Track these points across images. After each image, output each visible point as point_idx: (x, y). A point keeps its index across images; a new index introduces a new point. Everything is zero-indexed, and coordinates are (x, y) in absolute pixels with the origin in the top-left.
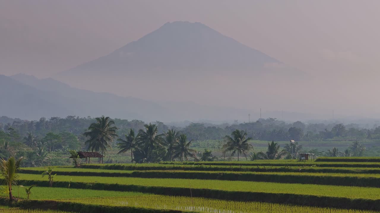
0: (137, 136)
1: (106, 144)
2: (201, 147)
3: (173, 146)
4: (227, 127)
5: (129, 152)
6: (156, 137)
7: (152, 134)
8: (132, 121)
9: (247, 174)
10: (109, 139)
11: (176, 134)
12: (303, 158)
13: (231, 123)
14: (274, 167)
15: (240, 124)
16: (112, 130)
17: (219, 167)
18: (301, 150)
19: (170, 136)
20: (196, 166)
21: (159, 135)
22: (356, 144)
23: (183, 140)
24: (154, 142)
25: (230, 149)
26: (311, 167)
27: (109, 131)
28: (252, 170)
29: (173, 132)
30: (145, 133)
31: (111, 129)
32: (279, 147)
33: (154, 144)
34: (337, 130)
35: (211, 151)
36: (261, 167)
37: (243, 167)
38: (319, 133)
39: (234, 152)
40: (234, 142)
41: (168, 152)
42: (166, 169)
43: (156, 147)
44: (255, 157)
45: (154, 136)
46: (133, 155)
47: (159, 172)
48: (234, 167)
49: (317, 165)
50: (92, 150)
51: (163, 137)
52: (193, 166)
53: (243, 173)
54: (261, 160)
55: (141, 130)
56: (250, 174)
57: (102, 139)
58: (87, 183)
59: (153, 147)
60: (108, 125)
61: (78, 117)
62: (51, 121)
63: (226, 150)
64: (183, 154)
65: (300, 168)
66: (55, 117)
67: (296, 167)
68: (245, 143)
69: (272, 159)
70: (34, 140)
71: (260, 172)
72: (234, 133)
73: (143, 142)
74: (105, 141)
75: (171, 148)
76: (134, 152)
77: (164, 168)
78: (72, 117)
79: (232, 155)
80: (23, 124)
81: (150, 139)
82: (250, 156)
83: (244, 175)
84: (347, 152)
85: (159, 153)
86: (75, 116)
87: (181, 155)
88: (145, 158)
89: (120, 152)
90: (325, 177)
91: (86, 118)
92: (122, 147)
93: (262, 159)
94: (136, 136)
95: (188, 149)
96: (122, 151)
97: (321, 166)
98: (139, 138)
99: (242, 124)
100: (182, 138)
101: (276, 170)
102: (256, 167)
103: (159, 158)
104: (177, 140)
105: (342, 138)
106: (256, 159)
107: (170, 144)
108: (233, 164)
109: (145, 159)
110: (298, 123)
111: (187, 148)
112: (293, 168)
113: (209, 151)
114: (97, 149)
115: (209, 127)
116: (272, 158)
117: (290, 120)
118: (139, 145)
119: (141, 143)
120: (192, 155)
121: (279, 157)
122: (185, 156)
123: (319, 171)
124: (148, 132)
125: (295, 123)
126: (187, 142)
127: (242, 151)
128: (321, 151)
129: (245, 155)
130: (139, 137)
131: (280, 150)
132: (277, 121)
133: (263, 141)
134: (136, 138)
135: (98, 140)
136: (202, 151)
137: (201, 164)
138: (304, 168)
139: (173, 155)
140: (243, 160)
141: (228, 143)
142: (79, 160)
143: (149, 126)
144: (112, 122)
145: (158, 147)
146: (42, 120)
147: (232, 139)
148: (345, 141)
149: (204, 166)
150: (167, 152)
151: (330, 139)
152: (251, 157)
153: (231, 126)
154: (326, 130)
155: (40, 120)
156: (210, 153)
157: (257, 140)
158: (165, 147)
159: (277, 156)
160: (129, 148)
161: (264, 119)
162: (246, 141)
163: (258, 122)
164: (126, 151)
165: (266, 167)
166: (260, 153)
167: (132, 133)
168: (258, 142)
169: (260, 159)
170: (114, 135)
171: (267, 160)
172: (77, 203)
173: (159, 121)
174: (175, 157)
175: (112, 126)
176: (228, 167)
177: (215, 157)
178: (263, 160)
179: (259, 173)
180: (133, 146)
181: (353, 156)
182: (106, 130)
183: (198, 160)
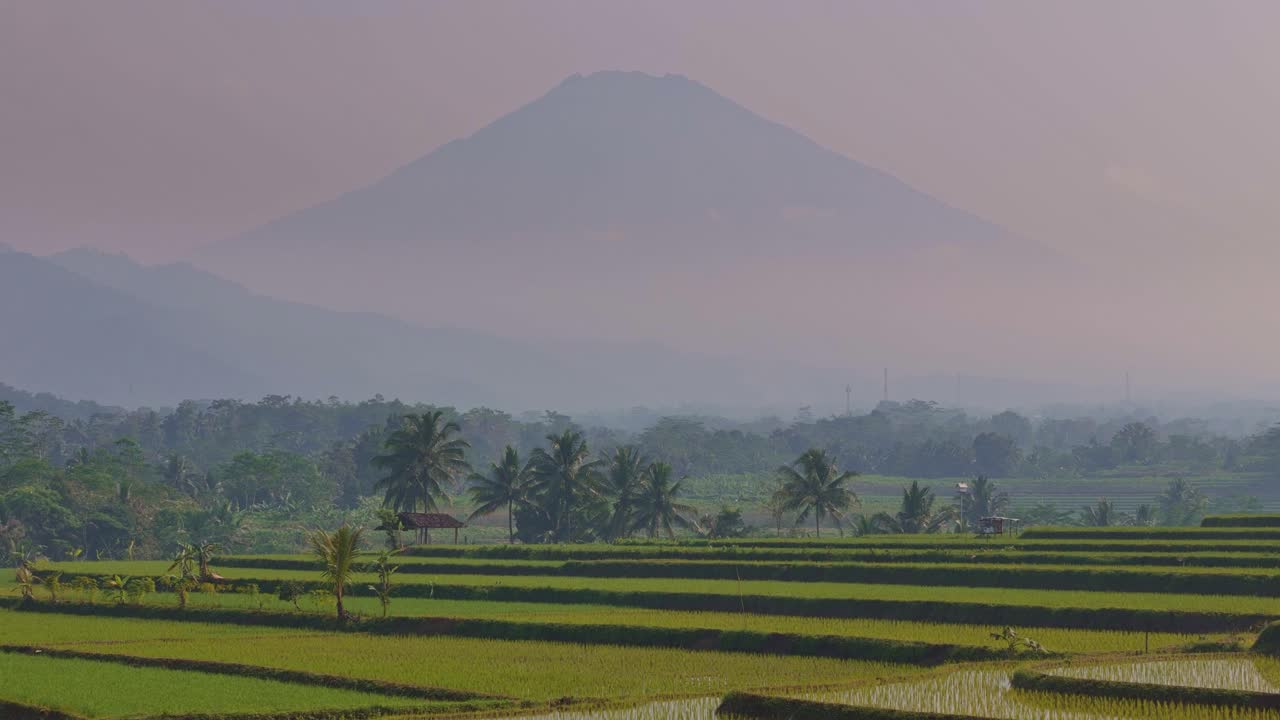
0: (527, 468)
1: (437, 490)
2: (698, 497)
3: (631, 497)
4: (778, 433)
5: (502, 513)
6: (583, 469)
7: (571, 463)
8: (472, 412)
9: (845, 568)
10: (445, 476)
11: (638, 460)
12: (988, 530)
13: (788, 417)
14: (910, 552)
15: (818, 422)
16: (454, 450)
17: (777, 551)
18: (1006, 507)
19: (624, 466)
20: (717, 549)
21: (591, 465)
22: (1179, 487)
23: (660, 476)
24: (575, 484)
25: (794, 505)
26: (1002, 552)
27: (446, 451)
28: (857, 558)
29: (632, 456)
30: (548, 457)
31: (450, 447)
32: (932, 499)
33: (574, 490)
34: (1130, 442)
35: (738, 510)
36: (879, 552)
37: (834, 551)
38: (1069, 452)
39: (806, 513)
40: (806, 485)
41: (615, 515)
42: (642, 558)
43: (581, 500)
44: (865, 528)
45: (576, 467)
46: (514, 523)
47: (629, 563)
48: (814, 551)
49: (1018, 547)
50: (396, 507)
51: (601, 469)
52: (710, 549)
53: (836, 564)
54: (883, 536)
55: (538, 450)
56: (852, 567)
57: (424, 476)
58: (475, 587)
59: (572, 500)
60: (443, 435)
61: (299, 399)
62: (213, 411)
63: (784, 509)
64: (660, 520)
65: (974, 554)
66: (225, 398)
67: (964, 551)
68: (838, 487)
69: (915, 532)
70: (187, 476)
71: (877, 561)
72: (804, 459)
73: (542, 486)
74: (434, 482)
75: (624, 503)
76: (516, 513)
77: (637, 555)
78: (278, 399)
79: (801, 520)
80: (122, 423)
81: (565, 475)
82: (850, 524)
83: (838, 569)
84: (1143, 513)
85: (589, 517)
86: (289, 397)
87: (654, 523)
88: (551, 529)
89: (476, 513)
90: (1023, 571)
91: (325, 402)
92: (480, 499)
93: (885, 532)
94: (522, 467)
95: (675, 506)
96: (482, 509)
97: (1027, 548)
98: (533, 472)
99: (824, 422)
100: (655, 472)
101: (915, 558)
102: (866, 551)
103: (590, 531)
104: (643, 478)
105: (1145, 467)
106: (867, 532)
107: (621, 492)
108: (810, 545)
109: (550, 532)
110: (1010, 417)
111: (672, 501)
112: (955, 552)
113: (733, 509)
114: (410, 504)
115: (720, 434)
116: (912, 529)
117: (982, 406)
118: (532, 492)
119: (537, 488)
120: (682, 523)
121: (934, 528)
122: (666, 525)
123: (1018, 560)
124: (557, 455)
125: (996, 419)
126: (670, 486)
127: (827, 509)
128: (1066, 511)
129: (837, 523)
130: (534, 469)
131: (935, 510)
132: (938, 410)
133: (892, 478)
134: (523, 472)
135: (412, 478)
136: (712, 510)
137: (728, 545)
138: (983, 554)
139: (631, 523)
140: (829, 534)
141: (789, 487)
142: (407, 536)
143: (563, 439)
144: (454, 426)
145: (586, 498)
146: (185, 410)
147: (798, 477)
148: (1154, 476)
149: (739, 550)
150: (613, 512)
151: (1106, 472)
152: (853, 527)
153: (789, 430)
154: (1092, 441)
155: (179, 410)
156: (736, 515)
157: (873, 473)
158: (608, 498)
159: (927, 523)
160: (501, 503)
161: (898, 404)
162: (839, 481)
163: (875, 413)
164: (493, 510)
165: (892, 552)
166: (881, 515)
167: (511, 458)
168: (876, 479)
169: (877, 531)
170: (459, 463)
171: (900, 535)
172: (498, 622)
173: (555, 412)
174: (637, 527)
175: (453, 437)
176: (798, 551)
177: (750, 527)
178: (887, 535)
179: (874, 565)
180: (514, 496)
181: (1164, 524)
182: (435, 449)
183: (701, 536)
